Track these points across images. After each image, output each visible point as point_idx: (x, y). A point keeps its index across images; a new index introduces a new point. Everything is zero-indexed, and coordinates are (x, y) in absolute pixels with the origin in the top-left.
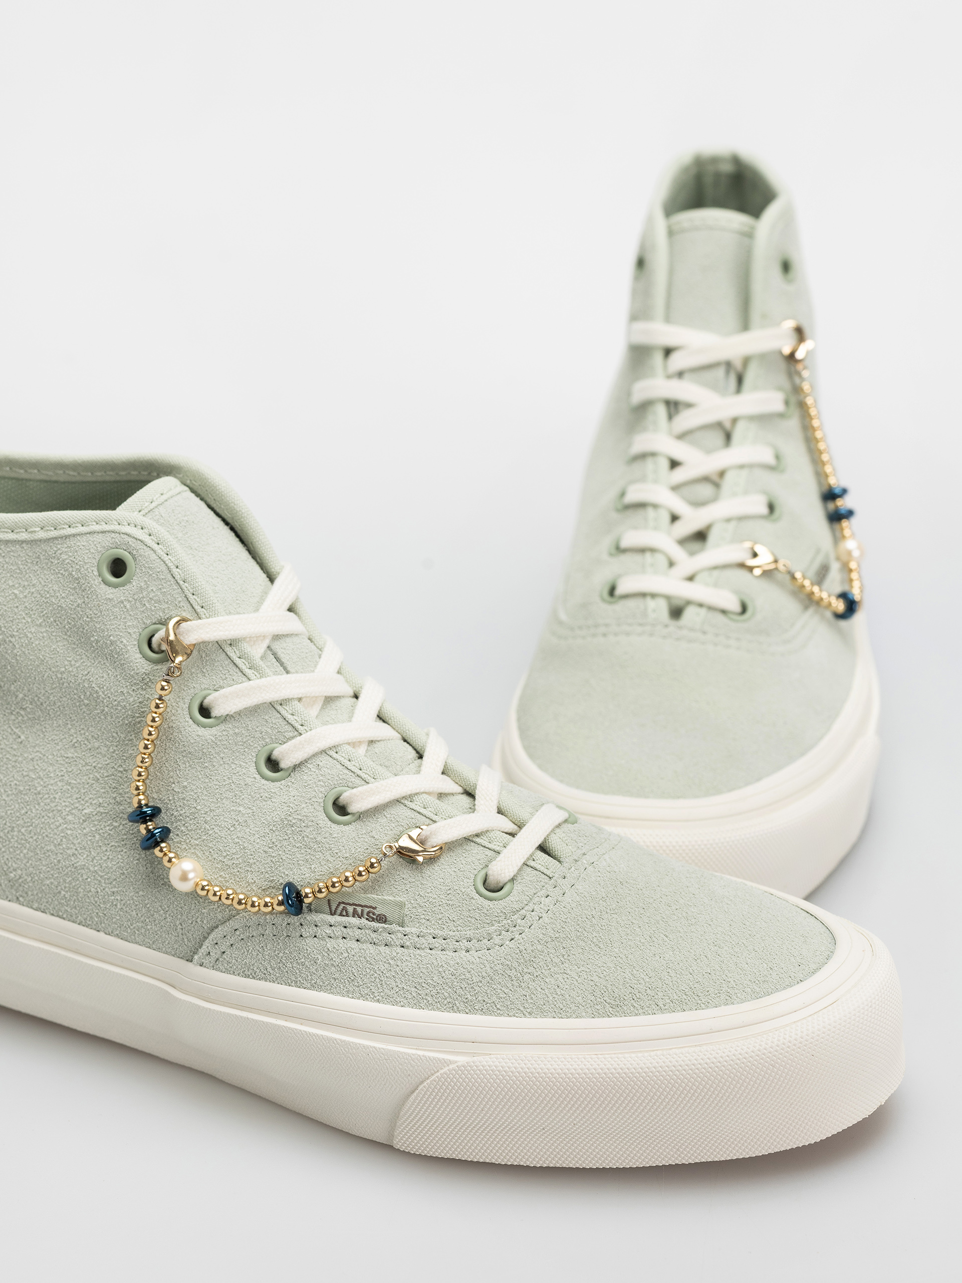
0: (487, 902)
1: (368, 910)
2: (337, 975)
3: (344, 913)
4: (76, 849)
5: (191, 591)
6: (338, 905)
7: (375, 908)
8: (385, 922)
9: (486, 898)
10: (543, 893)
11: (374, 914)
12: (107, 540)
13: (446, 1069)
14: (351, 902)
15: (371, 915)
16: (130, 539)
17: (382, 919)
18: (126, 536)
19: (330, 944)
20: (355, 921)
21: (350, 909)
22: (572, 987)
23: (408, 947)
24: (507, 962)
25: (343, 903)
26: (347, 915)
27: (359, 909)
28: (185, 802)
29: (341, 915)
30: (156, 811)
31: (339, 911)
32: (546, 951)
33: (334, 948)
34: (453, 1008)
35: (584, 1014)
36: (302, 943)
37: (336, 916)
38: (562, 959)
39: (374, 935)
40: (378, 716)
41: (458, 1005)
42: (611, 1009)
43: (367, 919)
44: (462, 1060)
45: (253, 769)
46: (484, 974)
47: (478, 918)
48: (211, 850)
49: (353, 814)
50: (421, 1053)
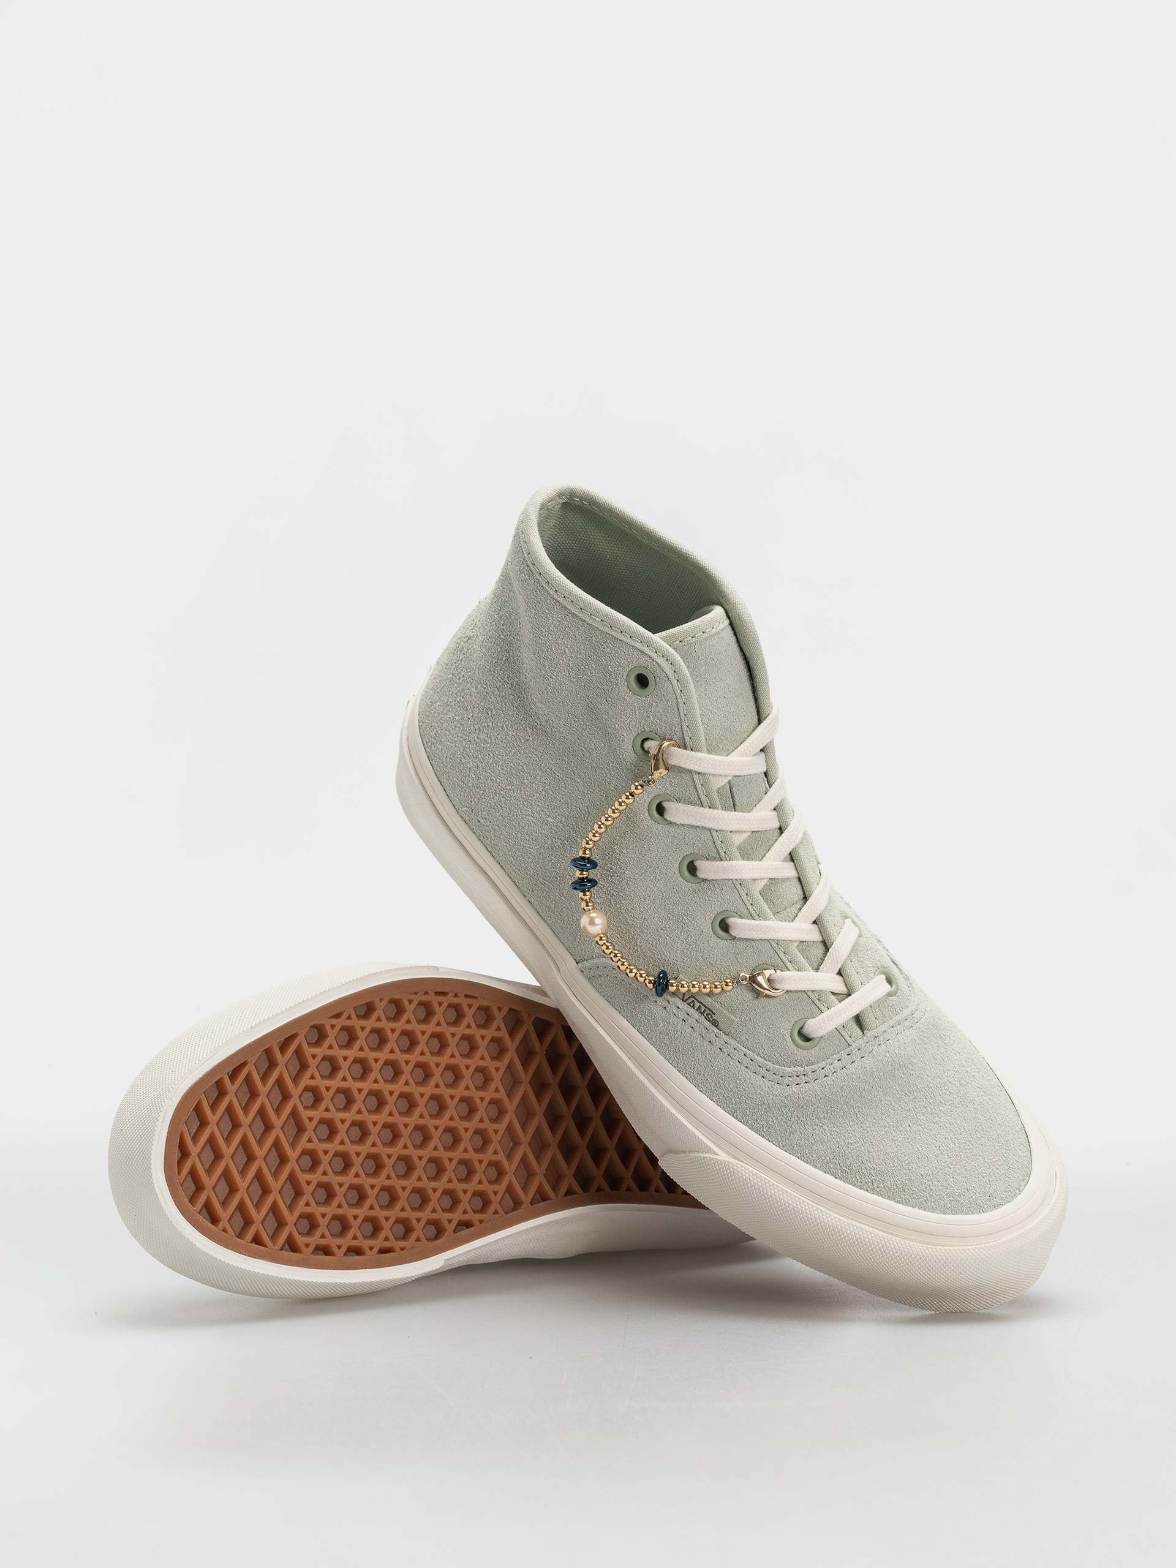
0: (795, 1048)
1: (709, 1012)
2: (668, 1043)
3: (692, 1005)
4: (532, 839)
5: (687, 724)
6: (690, 997)
7: (714, 1014)
8: (717, 1027)
9: (795, 1043)
10: (838, 1056)
11: (711, 1017)
12: (643, 661)
13: (708, 1155)
14: (700, 1000)
15: (709, 1017)
16: (658, 669)
17: (715, 1024)
18: (657, 665)
19: (672, 1019)
20: (696, 1015)
21: (697, 1005)
22: (821, 1141)
23: (723, 1052)
24: (786, 1101)
25: (694, 998)
26: (693, 1007)
27: (703, 1008)
28: (619, 863)
29: (689, 1004)
30: (594, 865)
31: (688, 1002)
32: (817, 1105)
33: (674, 1024)
34: (733, 1114)
35: (819, 1166)
36: (652, 1006)
37: (685, 1003)
38: (826, 1115)
39: (704, 1031)
40: (790, 854)
41: (738, 1113)
42: (839, 1172)
43: (705, 1017)
44: (723, 1156)
45: (676, 865)
46: (766, 1102)
47: (782, 1056)
48: (622, 905)
49: (731, 935)
50: (697, 1133)
